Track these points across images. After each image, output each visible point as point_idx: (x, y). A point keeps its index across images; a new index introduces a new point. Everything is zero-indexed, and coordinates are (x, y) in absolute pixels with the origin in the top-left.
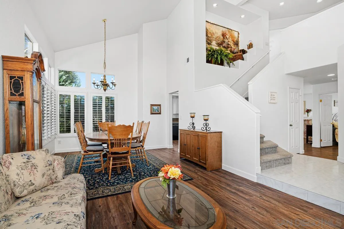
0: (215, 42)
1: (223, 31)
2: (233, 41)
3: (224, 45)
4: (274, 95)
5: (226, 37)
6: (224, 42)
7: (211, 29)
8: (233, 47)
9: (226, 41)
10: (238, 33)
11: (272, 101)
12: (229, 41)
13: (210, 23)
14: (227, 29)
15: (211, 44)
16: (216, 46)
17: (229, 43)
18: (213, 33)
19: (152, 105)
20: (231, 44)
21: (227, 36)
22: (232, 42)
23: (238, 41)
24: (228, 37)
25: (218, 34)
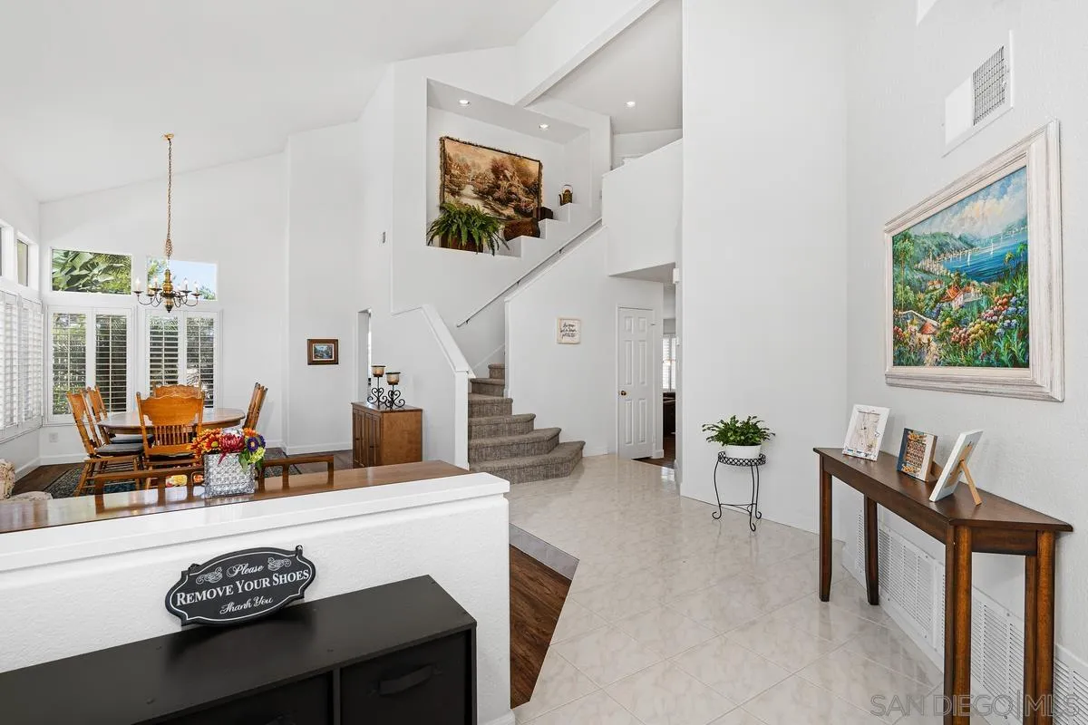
0: (472, 187)
1: (494, 161)
2: (525, 184)
3: (496, 195)
4: (573, 326)
5: (505, 176)
6: (498, 187)
7: (461, 157)
8: (524, 199)
9: (504, 184)
10: (540, 165)
11: (567, 339)
12: (511, 185)
13: (458, 141)
14: (505, 155)
15: (459, 194)
16: (474, 198)
17: (514, 190)
18: (467, 167)
19: (311, 342)
20: (519, 191)
21: (506, 171)
22: (522, 186)
23: (538, 184)
24: (508, 174)
25: (479, 167)
